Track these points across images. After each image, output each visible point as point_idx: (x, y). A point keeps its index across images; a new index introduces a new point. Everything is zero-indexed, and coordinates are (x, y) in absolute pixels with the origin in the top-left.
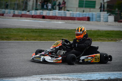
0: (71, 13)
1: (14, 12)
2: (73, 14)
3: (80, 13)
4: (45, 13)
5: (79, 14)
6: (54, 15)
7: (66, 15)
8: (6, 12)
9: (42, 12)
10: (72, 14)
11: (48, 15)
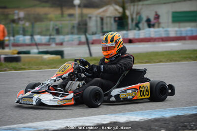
0: (176, 31)
1: (80, 38)
2: (181, 31)
3: (193, 29)
4: (131, 34)
5: (192, 31)
6: (147, 36)
7: (168, 34)
8: (66, 40)
9: (127, 34)
10: (179, 32)
11: (137, 37)
